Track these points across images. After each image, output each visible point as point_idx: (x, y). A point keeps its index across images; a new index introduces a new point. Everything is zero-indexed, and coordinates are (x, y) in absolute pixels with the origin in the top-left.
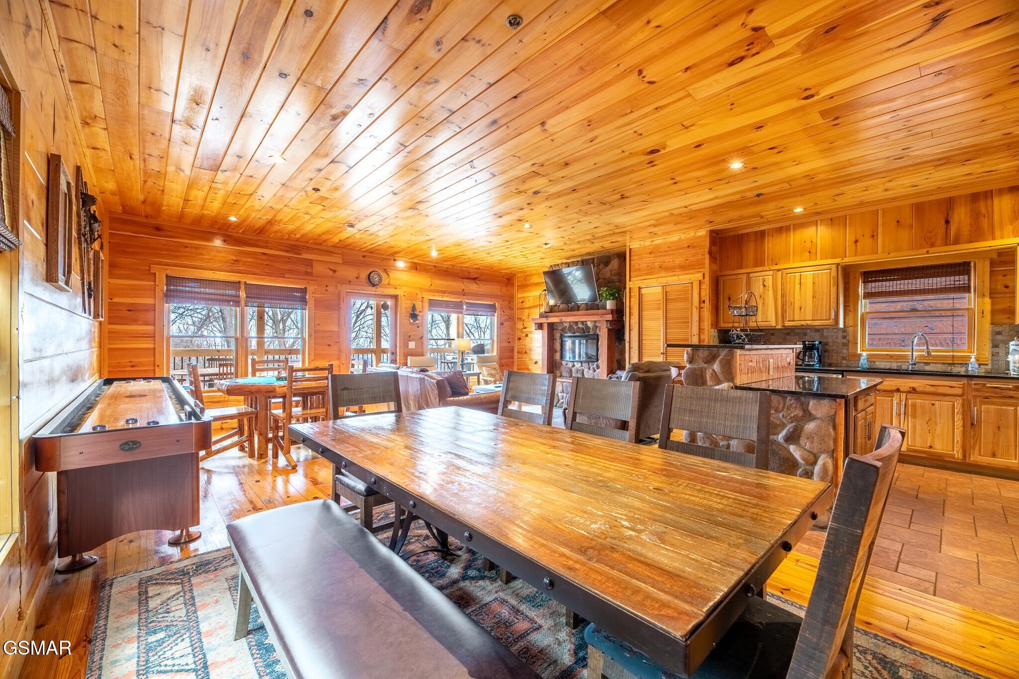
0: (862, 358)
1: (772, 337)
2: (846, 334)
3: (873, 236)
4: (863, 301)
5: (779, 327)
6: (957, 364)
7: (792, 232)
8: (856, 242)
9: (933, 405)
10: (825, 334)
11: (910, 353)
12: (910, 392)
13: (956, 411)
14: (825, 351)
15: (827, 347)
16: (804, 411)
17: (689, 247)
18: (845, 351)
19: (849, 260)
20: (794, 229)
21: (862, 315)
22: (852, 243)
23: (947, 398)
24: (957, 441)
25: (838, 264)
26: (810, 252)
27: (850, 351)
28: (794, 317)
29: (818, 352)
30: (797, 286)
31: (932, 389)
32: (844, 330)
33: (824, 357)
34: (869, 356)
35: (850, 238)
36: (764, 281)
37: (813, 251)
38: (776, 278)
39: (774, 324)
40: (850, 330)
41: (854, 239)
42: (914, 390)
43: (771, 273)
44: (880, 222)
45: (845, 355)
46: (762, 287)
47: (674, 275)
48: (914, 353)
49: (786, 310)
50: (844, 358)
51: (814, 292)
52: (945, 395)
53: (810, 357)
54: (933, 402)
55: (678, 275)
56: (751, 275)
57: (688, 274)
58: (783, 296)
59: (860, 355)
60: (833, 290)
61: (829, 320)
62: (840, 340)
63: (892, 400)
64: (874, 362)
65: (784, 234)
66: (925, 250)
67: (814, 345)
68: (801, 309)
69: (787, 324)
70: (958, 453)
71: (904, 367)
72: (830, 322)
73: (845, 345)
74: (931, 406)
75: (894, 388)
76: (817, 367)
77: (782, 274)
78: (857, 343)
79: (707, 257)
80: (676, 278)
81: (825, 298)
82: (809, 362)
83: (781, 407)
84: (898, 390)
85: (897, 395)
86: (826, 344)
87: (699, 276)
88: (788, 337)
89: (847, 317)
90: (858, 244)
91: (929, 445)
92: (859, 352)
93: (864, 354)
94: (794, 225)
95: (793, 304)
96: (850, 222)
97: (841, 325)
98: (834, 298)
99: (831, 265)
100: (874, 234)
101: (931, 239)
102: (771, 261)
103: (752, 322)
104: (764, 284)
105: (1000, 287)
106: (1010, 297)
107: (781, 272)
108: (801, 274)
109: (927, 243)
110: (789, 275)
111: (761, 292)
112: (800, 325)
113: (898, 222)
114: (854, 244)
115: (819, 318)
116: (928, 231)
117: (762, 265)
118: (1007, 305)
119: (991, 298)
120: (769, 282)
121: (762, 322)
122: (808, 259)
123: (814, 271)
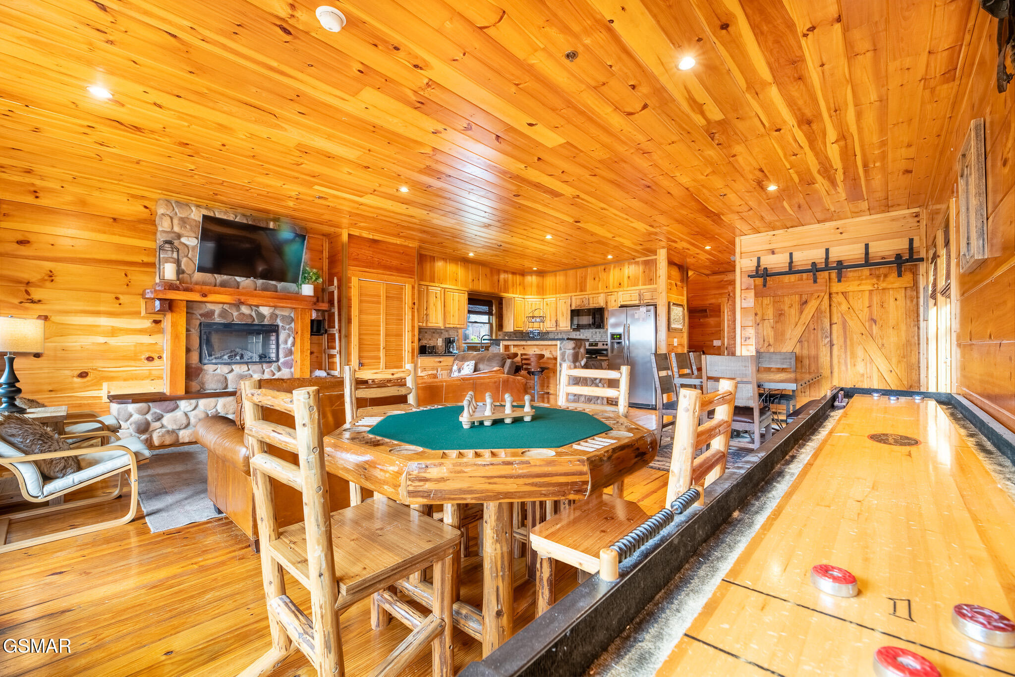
7: (448, 264)
8: (473, 280)
10: (453, 333)
26: (456, 280)
28: (449, 322)
30: (452, 301)
35: (471, 277)
36: (436, 293)
38: (442, 293)
39: (441, 326)
43: (439, 289)
46: (435, 298)
47: (392, 275)
49: (446, 316)
51: (459, 305)
56: (429, 288)
57: (403, 276)
58: (445, 306)
68: (454, 316)
79: (416, 266)
90: (474, 282)
98: (466, 311)
99: (465, 292)
100: (479, 279)
101: (495, 287)
102: (438, 280)
103: (430, 323)
104: (436, 296)
105: (500, 314)
106: (502, 319)
107: (443, 290)
108: (453, 294)
109: (494, 289)
110: (448, 292)
111: (434, 302)
112: (453, 327)
113: (486, 275)
114: (472, 282)
115: (461, 324)
116: (494, 283)
117: (434, 281)
118: (501, 322)
119: (499, 319)
120: (438, 295)
121: (435, 323)
122: (456, 285)
123: (458, 293)
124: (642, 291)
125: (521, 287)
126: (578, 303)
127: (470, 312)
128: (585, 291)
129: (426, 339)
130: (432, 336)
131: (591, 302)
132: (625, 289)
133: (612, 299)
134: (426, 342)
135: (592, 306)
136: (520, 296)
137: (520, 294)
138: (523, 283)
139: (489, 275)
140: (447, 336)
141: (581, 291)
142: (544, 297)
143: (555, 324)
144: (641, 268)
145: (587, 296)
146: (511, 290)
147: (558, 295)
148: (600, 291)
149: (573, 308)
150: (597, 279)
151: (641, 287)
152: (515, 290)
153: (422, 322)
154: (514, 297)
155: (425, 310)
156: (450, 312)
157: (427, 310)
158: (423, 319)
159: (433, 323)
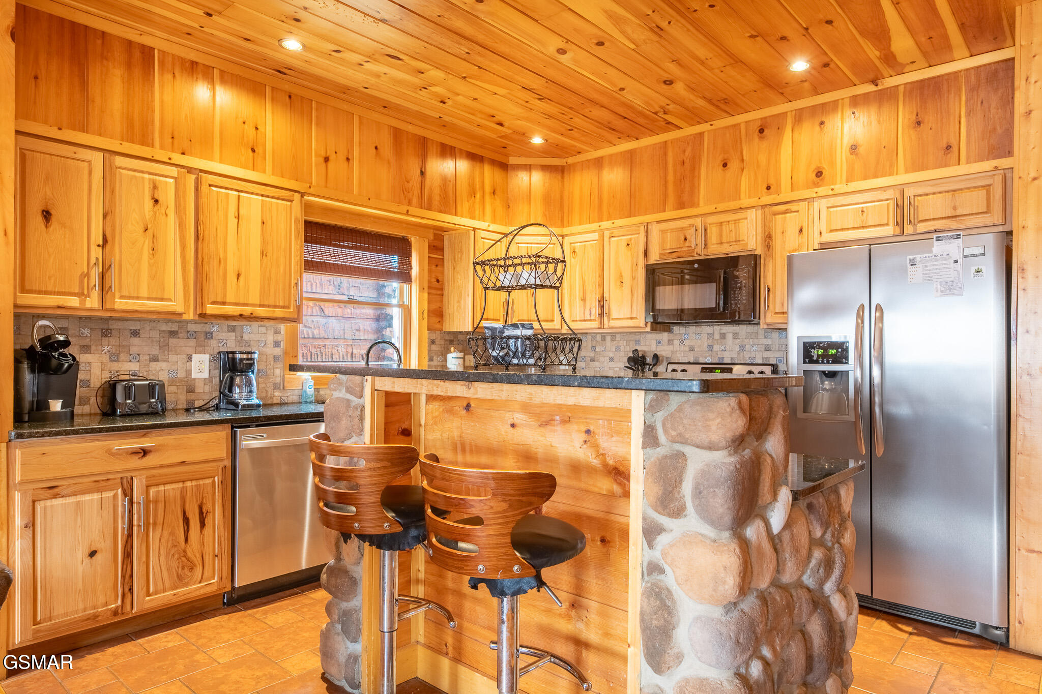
0: (307, 384)
1: (135, 340)
2: (279, 337)
3: (347, 159)
5: (190, 316)
8: (327, 160)
10: (246, 337)
22: (321, 160)
25: (302, 195)
26: (253, 150)
28: (225, 296)
30: (233, 222)
32: (276, 330)
35: (317, 148)
36: (155, 187)
37: (258, 149)
38: (184, 190)
39: (180, 307)
41: (323, 154)
43: (174, 171)
44: (356, 139)
45: (278, 380)
46: (149, 203)
49: (207, 275)
51: (264, 242)
56: (119, 161)
58: (200, 238)
62: (271, 350)
66: (404, 208)
68: (238, 276)
69: (210, 310)
73: (278, 359)
77: (197, 182)
81: (282, 260)
88: (173, 341)
90: (330, 164)
95: (222, 263)
96: (317, 117)
98: (296, 262)
99: (291, 193)
100: (350, 158)
101: (409, 192)
102: (170, 140)
103: (122, 297)
104: (156, 197)
105: (434, 280)
106: (440, 295)
107: (194, 177)
108: (239, 196)
109: (405, 197)
110: (214, 189)
111: (147, 217)
112: (238, 313)
113: (376, 148)
114: (324, 165)
115: (272, 303)
116: (406, 178)
117: (146, 140)
118: (439, 305)
119: (429, 294)
120: (168, 195)
121: (149, 299)
122: (251, 165)
123: (262, 195)
124: (910, 192)
125: (498, 203)
126: (670, 245)
127: (310, 266)
128: (693, 204)
129: (137, 357)
130: (164, 347)
131: (713, 238)
132: (840, 188)
133: (788, 225)
134: (134, 367)
135: (716, 250)
136: (493, 227)
137: (494, 221)
138: (505, 190)
139: (387, 150)
140: (232, 346)
141: (681, 205)
142: (566, 231)
143: (595, 311)
144: (904, 114)
145: (698, 222)
146: (464, 206)
147: (606, 224)
148: (745, 202)
149: (654, 258)
150: (734, 165)
151: (902, 178)
152: (477, 206)
153: (83, 294)
154: (474, 228)
155: (99, 246)
156: (222, 260)
157: (108, 247)
158: (86, 279)
159: (138, 298)
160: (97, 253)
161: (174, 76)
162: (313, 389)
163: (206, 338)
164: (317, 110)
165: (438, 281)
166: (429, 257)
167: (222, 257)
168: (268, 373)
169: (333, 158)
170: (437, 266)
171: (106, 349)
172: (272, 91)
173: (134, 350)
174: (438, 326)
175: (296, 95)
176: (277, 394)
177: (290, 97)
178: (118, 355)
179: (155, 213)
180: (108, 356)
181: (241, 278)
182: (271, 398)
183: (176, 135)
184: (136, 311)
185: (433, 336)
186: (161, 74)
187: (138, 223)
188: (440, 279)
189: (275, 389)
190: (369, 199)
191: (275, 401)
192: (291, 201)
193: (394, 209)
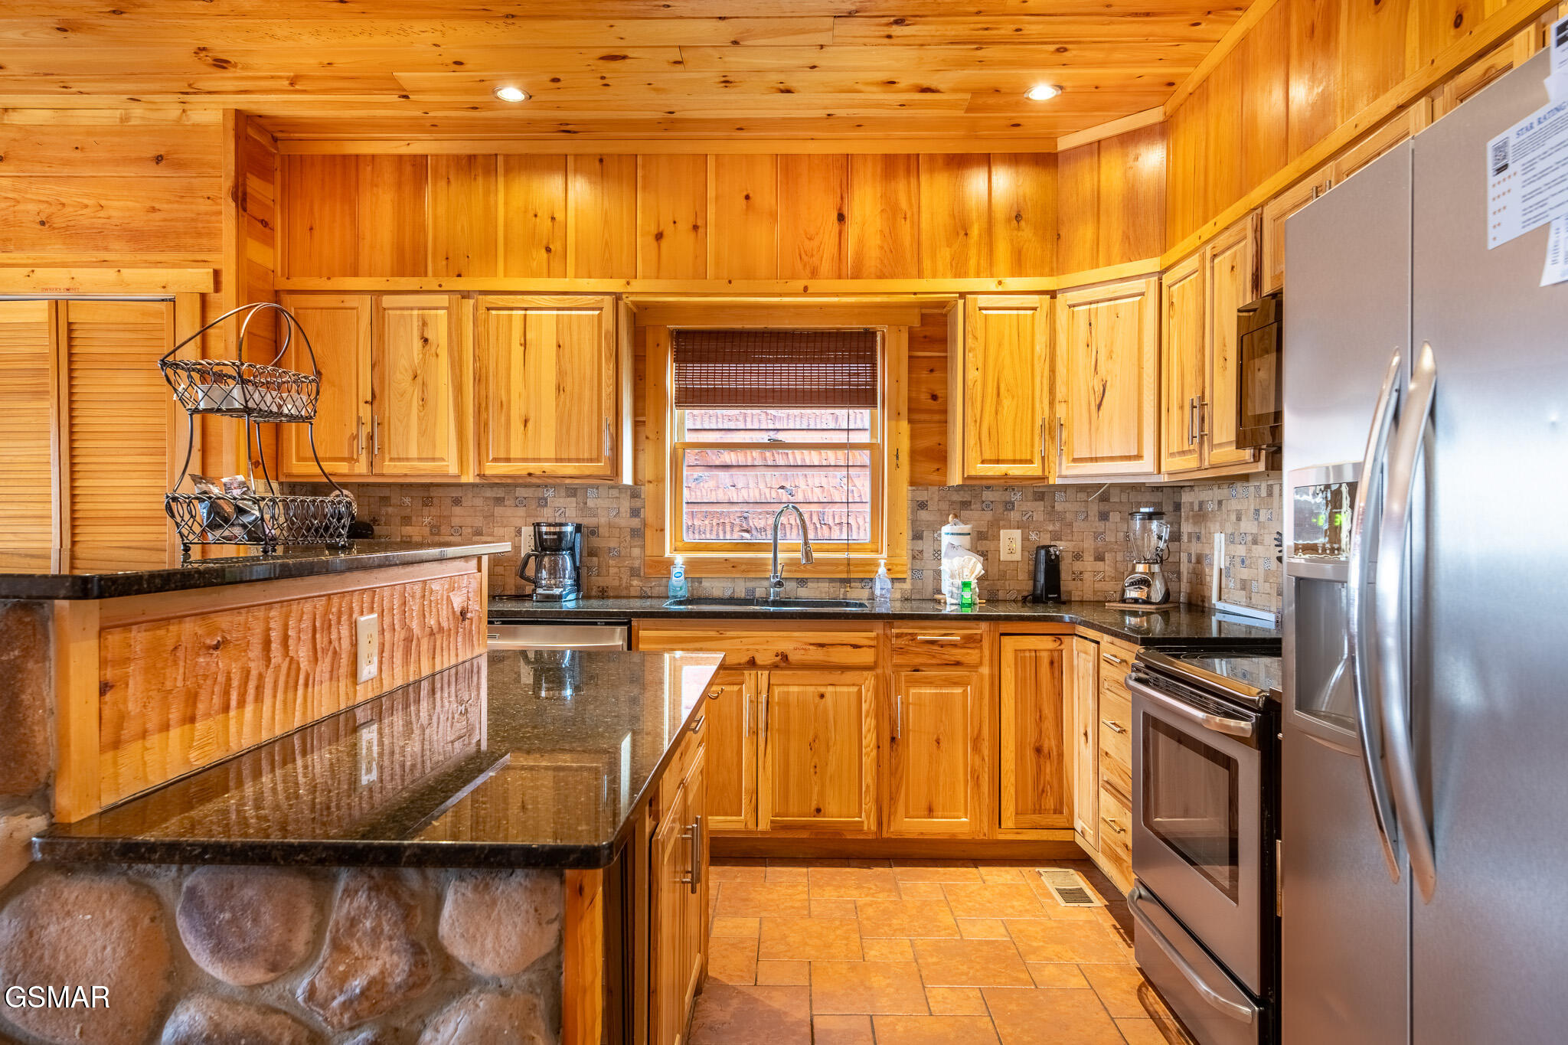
0: (675, 571)
1: (457, 510)
2: (638, 503)
3: (695, 228)
4: (677, 412)
5: (469, 478)
6: (856, 580)
7: (501, 180)
8: (659, 236)
9: (822, 696)
11: (771, 555)
12: (776, 666)
13: (865, 707)
14: (592, 553)
15: (596, 542)
16: (417, 950)
17: (159, 159)
18: (636, 552)
19: (645, 288)
20: (508, 171)
21: (674, 451)
22: (651, 240)
23: (850, 676)
24: (868, 787)
25: (618, 297)
26: (548, 250)
27: (648, 552)
29: (573, 556)
30: (517, 350)
31: (816, 655)
32: (634, 492)
33: (589, 569)
34: (691, 564)
35: (645, 223)
36: (424, 324)
37: (556, 246)
38: (460, 320)
39: (453, 470)
40: (647, 490)
41: (654, 230)
42: (783, 661)
43: (443, 300)
44: (711, 193)
45: (637, 563)
46: (417, 344)
47: (104, 262)
48: (780, 555)
49: (486, 424)
50: (634, 572)
51: (561, 373)
52: (844, 668)
53: (554, 572)
54: (822, 689)
55: (118, 267)
56: (387, 301)
57: (157, 264)
58: (479, 379)
59: (670, 563)
60: (607, 371)
61: (598, 460)
62: (626, 521)
63: (740, 690)
64: (700, 580)
65: (480, 180)
66: (799, 285)
67: (560, 535)
68: (526, 422)
69: (493, 469)
70: (868, 817)
71: (760, 593)
72: (601, 467)
73: (637, 534)
74: (817, 699)
75: (744, 659)
76: (570, 604)
77: (476, 308)
78: (663, 530)
79: (229, 208)
80: (110, 274)
81: (587, 393)
82: (550, 587)
83: (300, 943)
84: (752, 663)
85: (749, 676)
86: (594, 532)
87: (199, 278)
88: (499, 511)
89: (641, 456)
90: (664, 243)
91: (814, 807)
92: (667, 554)
93: (679, 559)
94: (507, 157)
95: (504, 406)
96: (644, 177)
97: (627, 479)
99: (600, 297)
100: (699, 224)
101: (812, 256)
102: (444, 262)
103: (391, 460)
104: (426, 336)
105: (924, 397)
106: (940, 422)
107: (472, 302)
108: (525, 315)
109: (805, 266)
110: (494, 312)
111: (416, 361)
112: (525, 472)
113: (747, 197)
114: (654, 244)
115: (573, 456)
116: (806, 234)
117: (418, 270)
118: (936, 439)
119: (910, 421)
120: (440, 331)
121: (420, 459)
122: (545, 270)
123: (559, 309)
125: (1029, 233)
128: (1327, 130)
129: (459, 530)
130: (489, 517)
136: (1014, 284)
137: (1015, 272)
138: (1051, 206)
139: (768, 196)
140: (571, 515)
141: (1308, 143)
142: (1165, 259)
146: (938, 257)
152: (973, 252)
153: (353, 459)
154: (960, 293)
155: (366, 402)
156: (504, 404)
157: (376, 404)
158: (355, 442)
159: (408, 459)
160: (365, 412)
161: (449, 182)
162: (682, 578)
163: (539, 505)
164: (644, 167)
165: (934, 397)
166: (910, 357)
167: (504, 399)
168: (623, 554)
169: (668, 230)
170: (932, 371)
171: (427, 520)
172: (575, 160)
173: (456, 521)
174: (935, 477)
175: (610, 155)
176: (635, 583)
177: (601, 161)
178: (438, 527)
179: (424, 355)
180: (428, 529)
181: (530, 425)
182: (627, 588)
183: (451, 256)
184: (406, 475)
185: (923, 496)
186: (435, 184)
187: (406, 370)
188: (939, 393)
189: (632, 575)
190: (730, 282)
191: (633, 593)
192: (601, 309)
193: (777, 290)
